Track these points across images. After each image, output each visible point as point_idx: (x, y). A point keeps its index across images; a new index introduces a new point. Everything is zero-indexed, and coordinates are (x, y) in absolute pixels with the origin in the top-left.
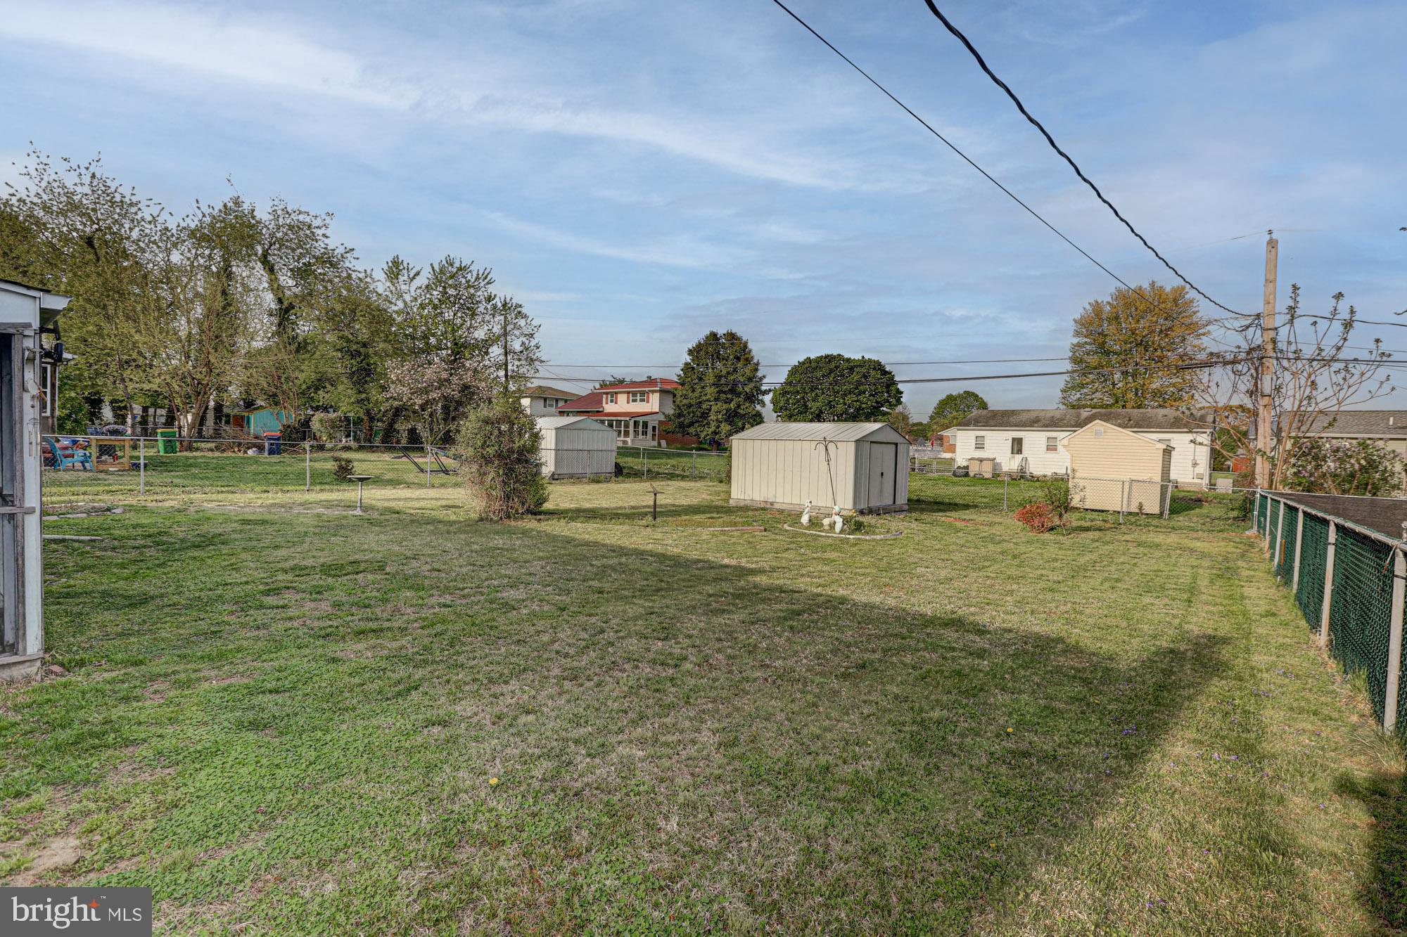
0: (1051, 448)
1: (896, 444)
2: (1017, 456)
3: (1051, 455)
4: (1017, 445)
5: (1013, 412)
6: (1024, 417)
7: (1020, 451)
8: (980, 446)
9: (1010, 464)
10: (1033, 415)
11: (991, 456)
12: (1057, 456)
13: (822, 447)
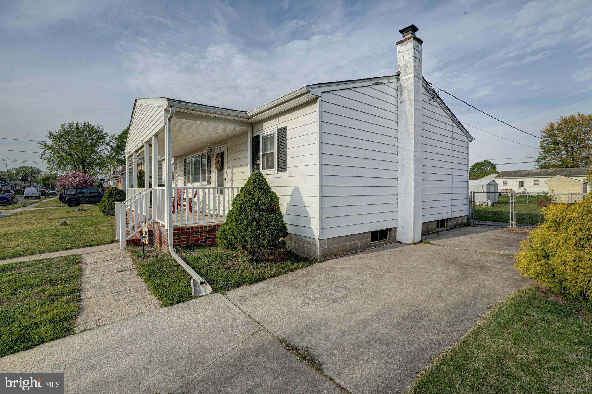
0: (536, 184)
1: (495, 185)
2: (521, 187)
3: (536, 187)
4: (521, 184)
5: (518, 171)
6: (524, 173)
7: (522, 186)
8: (505, 184)
9: (518, 190)
10: (527, 172)
11: (510, 188)
12: (539, 187)
13: (481, 187)
